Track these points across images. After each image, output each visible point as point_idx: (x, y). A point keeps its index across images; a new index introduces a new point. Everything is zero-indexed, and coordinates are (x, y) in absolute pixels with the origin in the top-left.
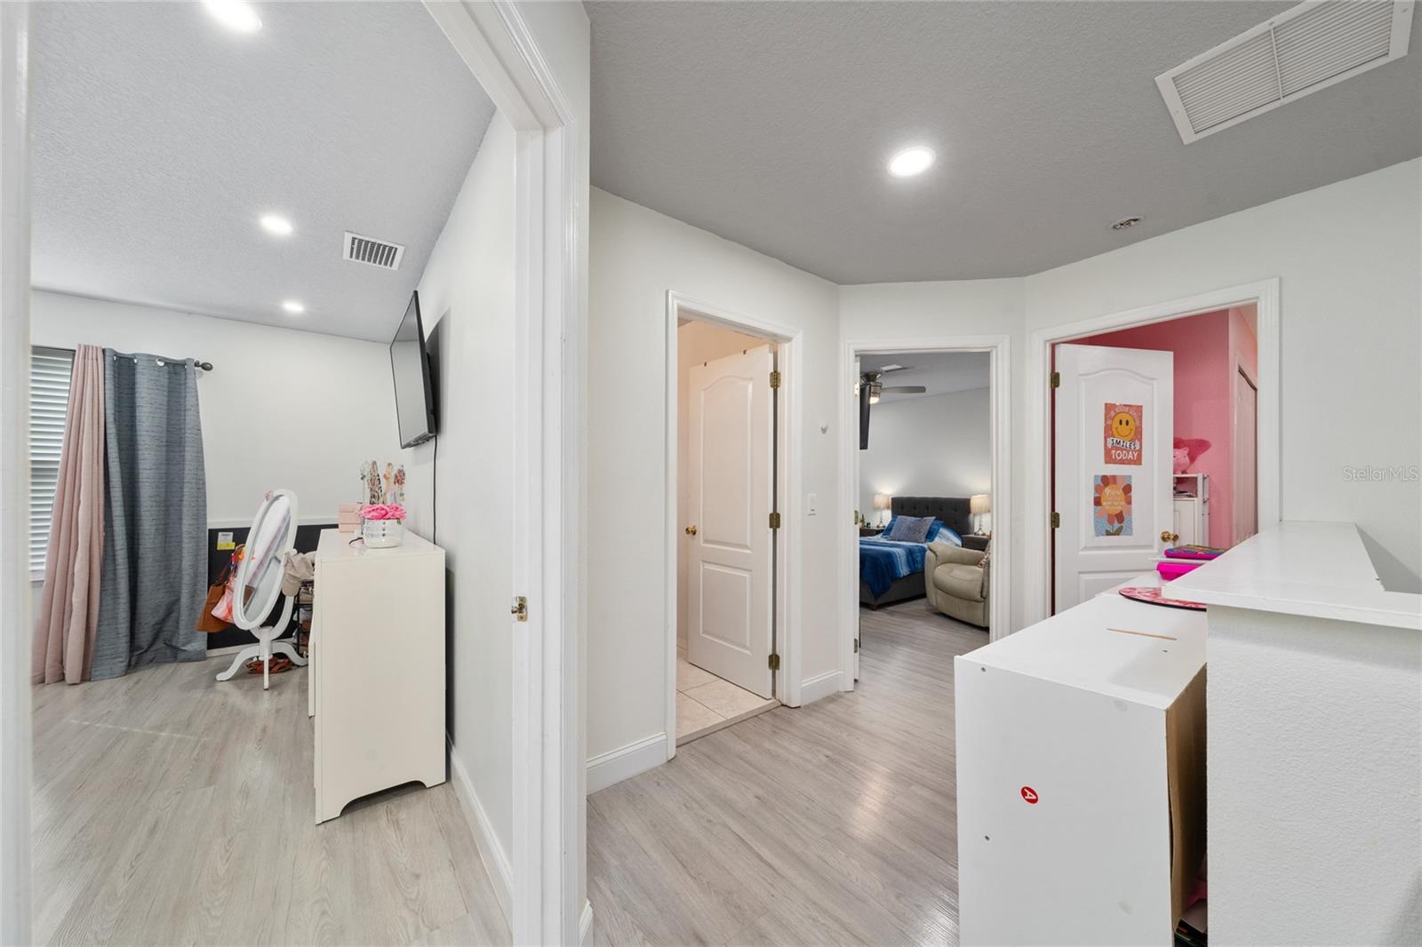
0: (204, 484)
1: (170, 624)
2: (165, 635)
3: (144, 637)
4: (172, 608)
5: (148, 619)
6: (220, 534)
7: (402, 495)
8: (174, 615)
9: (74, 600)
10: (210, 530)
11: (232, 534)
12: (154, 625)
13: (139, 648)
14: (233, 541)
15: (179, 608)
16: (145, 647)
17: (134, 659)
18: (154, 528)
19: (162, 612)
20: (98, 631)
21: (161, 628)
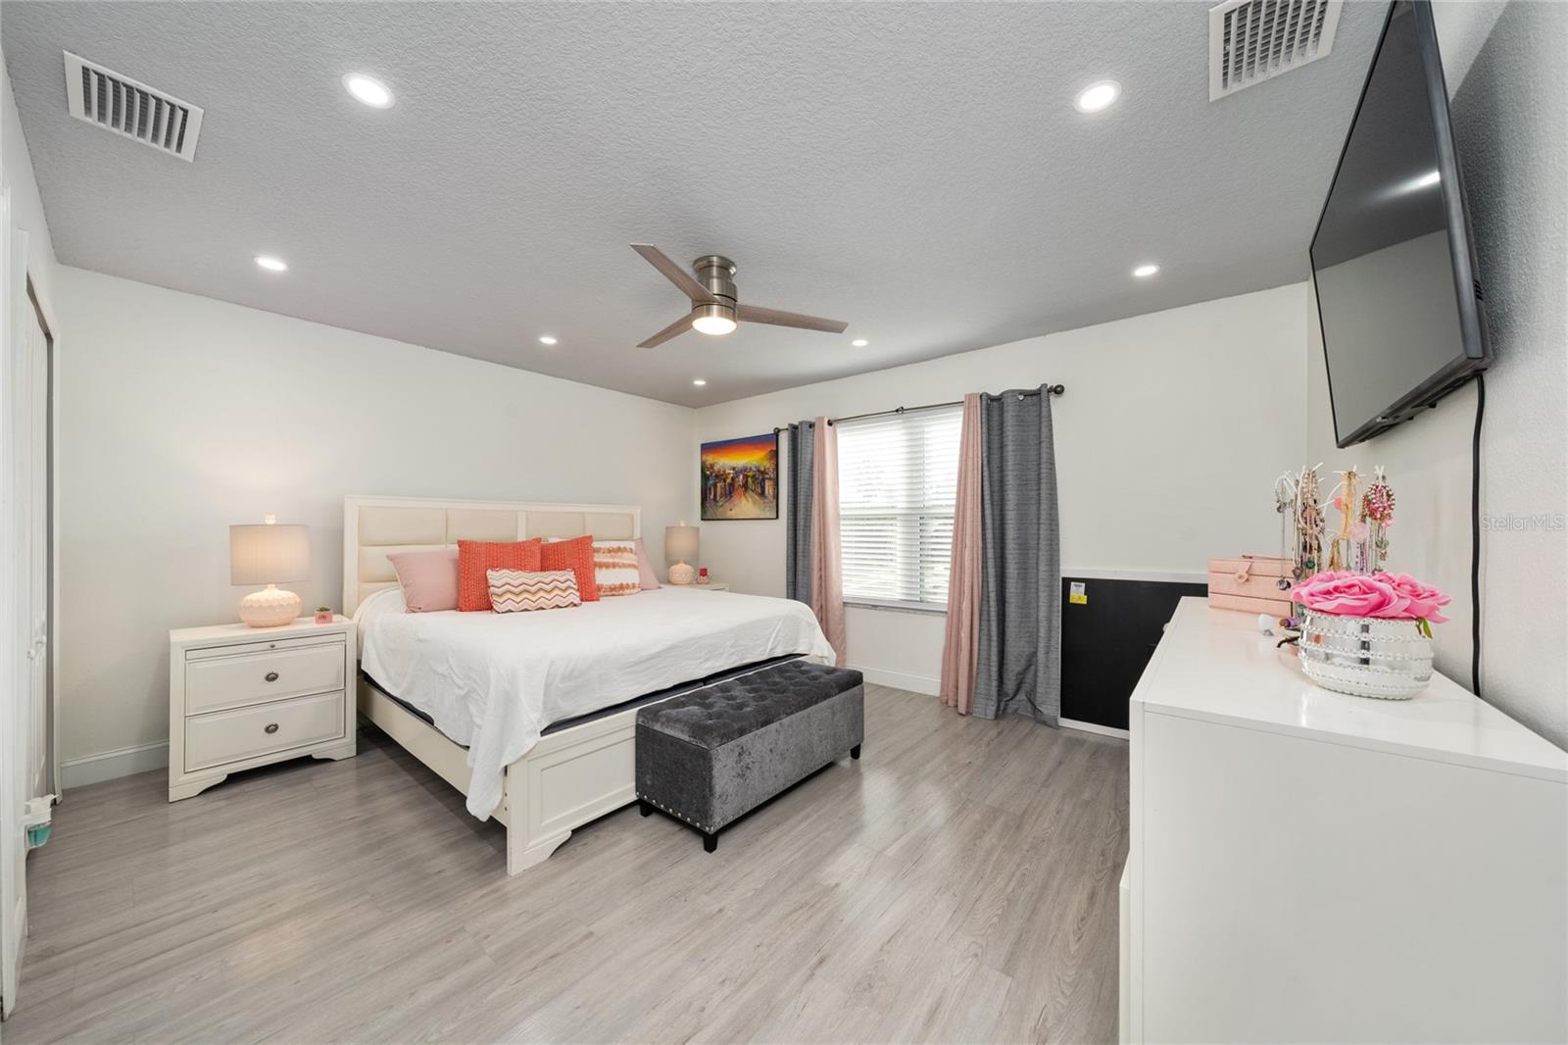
0: (1057, 525)
1: (1029, 676)
2: (1026, 687)
3: (1010, 686)
4: (1031, 660)
5: (1013, 668)
6: (1072, 583)
7: (1381, 544)
8: (1033, 668)
9: (963, 635)
10: (1064, 579)
11: (1083, 585)
12: (1018, 674)
13: (1007, 695)
14: (1085, 594)
15: (1037, 661)
16: (1011, 695)
17: (1002, 705)
18: (1016, 572)
19: (1023, 662)
20: (978, 668)
21: (1023, 678)
